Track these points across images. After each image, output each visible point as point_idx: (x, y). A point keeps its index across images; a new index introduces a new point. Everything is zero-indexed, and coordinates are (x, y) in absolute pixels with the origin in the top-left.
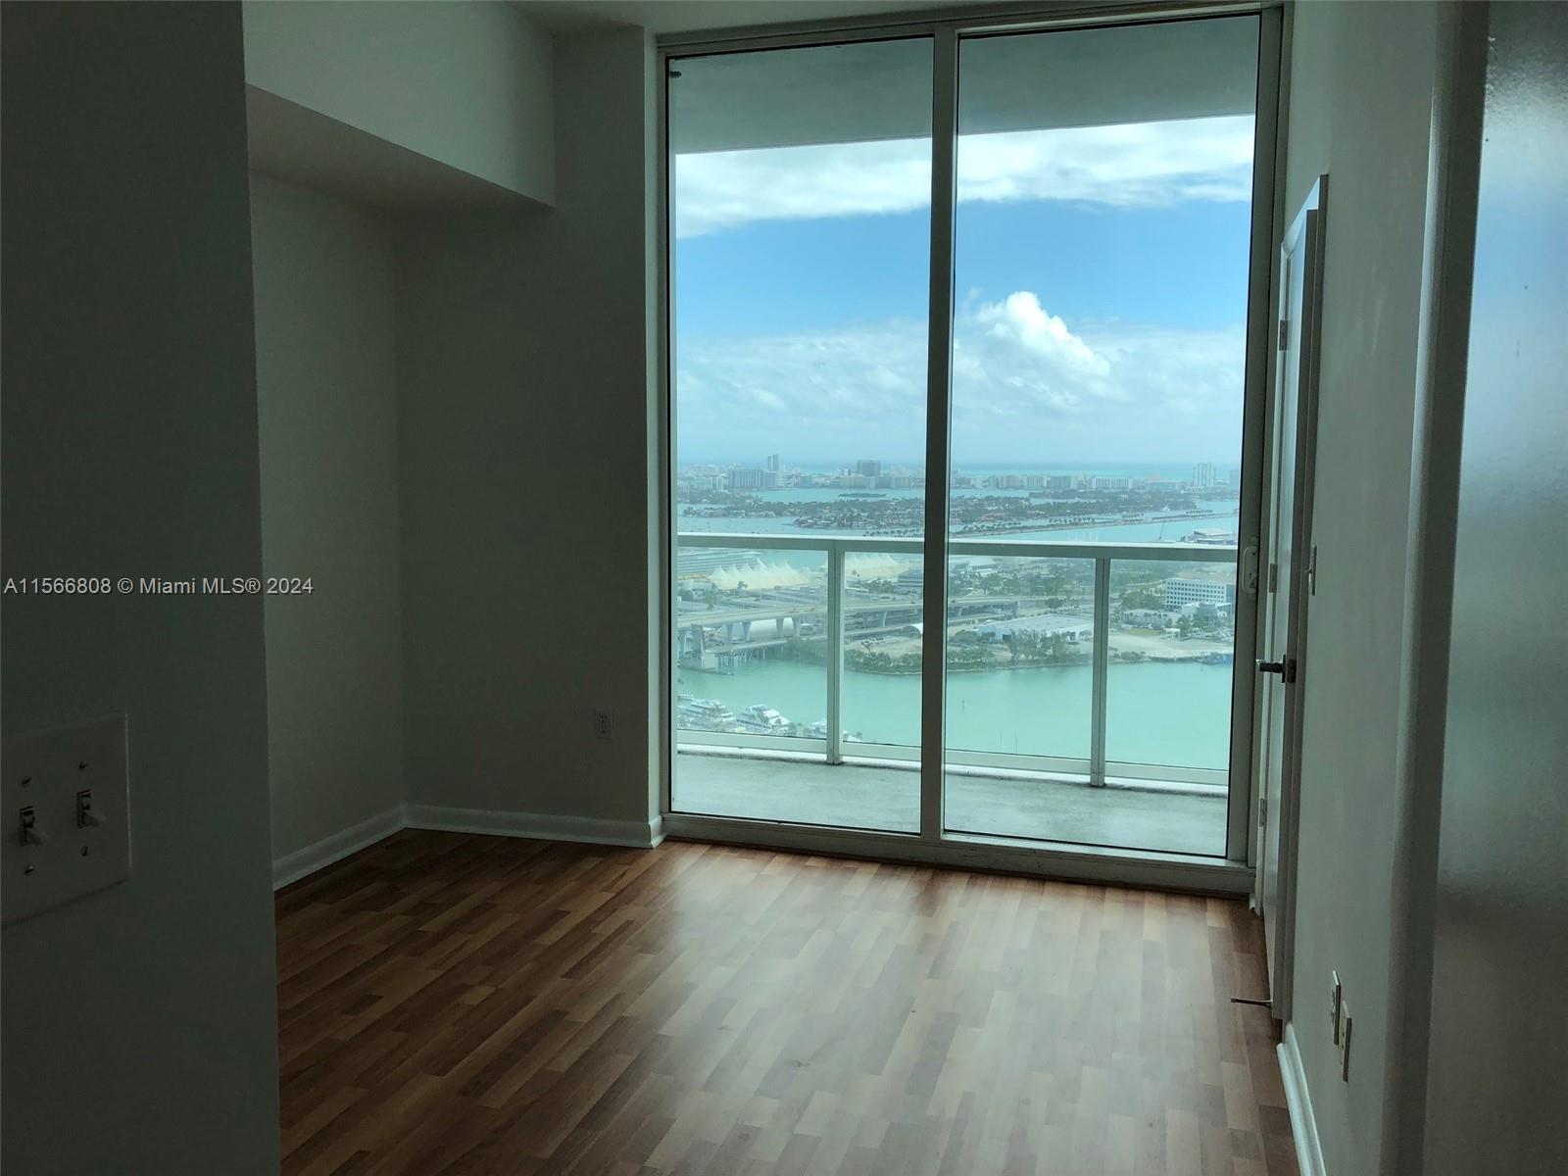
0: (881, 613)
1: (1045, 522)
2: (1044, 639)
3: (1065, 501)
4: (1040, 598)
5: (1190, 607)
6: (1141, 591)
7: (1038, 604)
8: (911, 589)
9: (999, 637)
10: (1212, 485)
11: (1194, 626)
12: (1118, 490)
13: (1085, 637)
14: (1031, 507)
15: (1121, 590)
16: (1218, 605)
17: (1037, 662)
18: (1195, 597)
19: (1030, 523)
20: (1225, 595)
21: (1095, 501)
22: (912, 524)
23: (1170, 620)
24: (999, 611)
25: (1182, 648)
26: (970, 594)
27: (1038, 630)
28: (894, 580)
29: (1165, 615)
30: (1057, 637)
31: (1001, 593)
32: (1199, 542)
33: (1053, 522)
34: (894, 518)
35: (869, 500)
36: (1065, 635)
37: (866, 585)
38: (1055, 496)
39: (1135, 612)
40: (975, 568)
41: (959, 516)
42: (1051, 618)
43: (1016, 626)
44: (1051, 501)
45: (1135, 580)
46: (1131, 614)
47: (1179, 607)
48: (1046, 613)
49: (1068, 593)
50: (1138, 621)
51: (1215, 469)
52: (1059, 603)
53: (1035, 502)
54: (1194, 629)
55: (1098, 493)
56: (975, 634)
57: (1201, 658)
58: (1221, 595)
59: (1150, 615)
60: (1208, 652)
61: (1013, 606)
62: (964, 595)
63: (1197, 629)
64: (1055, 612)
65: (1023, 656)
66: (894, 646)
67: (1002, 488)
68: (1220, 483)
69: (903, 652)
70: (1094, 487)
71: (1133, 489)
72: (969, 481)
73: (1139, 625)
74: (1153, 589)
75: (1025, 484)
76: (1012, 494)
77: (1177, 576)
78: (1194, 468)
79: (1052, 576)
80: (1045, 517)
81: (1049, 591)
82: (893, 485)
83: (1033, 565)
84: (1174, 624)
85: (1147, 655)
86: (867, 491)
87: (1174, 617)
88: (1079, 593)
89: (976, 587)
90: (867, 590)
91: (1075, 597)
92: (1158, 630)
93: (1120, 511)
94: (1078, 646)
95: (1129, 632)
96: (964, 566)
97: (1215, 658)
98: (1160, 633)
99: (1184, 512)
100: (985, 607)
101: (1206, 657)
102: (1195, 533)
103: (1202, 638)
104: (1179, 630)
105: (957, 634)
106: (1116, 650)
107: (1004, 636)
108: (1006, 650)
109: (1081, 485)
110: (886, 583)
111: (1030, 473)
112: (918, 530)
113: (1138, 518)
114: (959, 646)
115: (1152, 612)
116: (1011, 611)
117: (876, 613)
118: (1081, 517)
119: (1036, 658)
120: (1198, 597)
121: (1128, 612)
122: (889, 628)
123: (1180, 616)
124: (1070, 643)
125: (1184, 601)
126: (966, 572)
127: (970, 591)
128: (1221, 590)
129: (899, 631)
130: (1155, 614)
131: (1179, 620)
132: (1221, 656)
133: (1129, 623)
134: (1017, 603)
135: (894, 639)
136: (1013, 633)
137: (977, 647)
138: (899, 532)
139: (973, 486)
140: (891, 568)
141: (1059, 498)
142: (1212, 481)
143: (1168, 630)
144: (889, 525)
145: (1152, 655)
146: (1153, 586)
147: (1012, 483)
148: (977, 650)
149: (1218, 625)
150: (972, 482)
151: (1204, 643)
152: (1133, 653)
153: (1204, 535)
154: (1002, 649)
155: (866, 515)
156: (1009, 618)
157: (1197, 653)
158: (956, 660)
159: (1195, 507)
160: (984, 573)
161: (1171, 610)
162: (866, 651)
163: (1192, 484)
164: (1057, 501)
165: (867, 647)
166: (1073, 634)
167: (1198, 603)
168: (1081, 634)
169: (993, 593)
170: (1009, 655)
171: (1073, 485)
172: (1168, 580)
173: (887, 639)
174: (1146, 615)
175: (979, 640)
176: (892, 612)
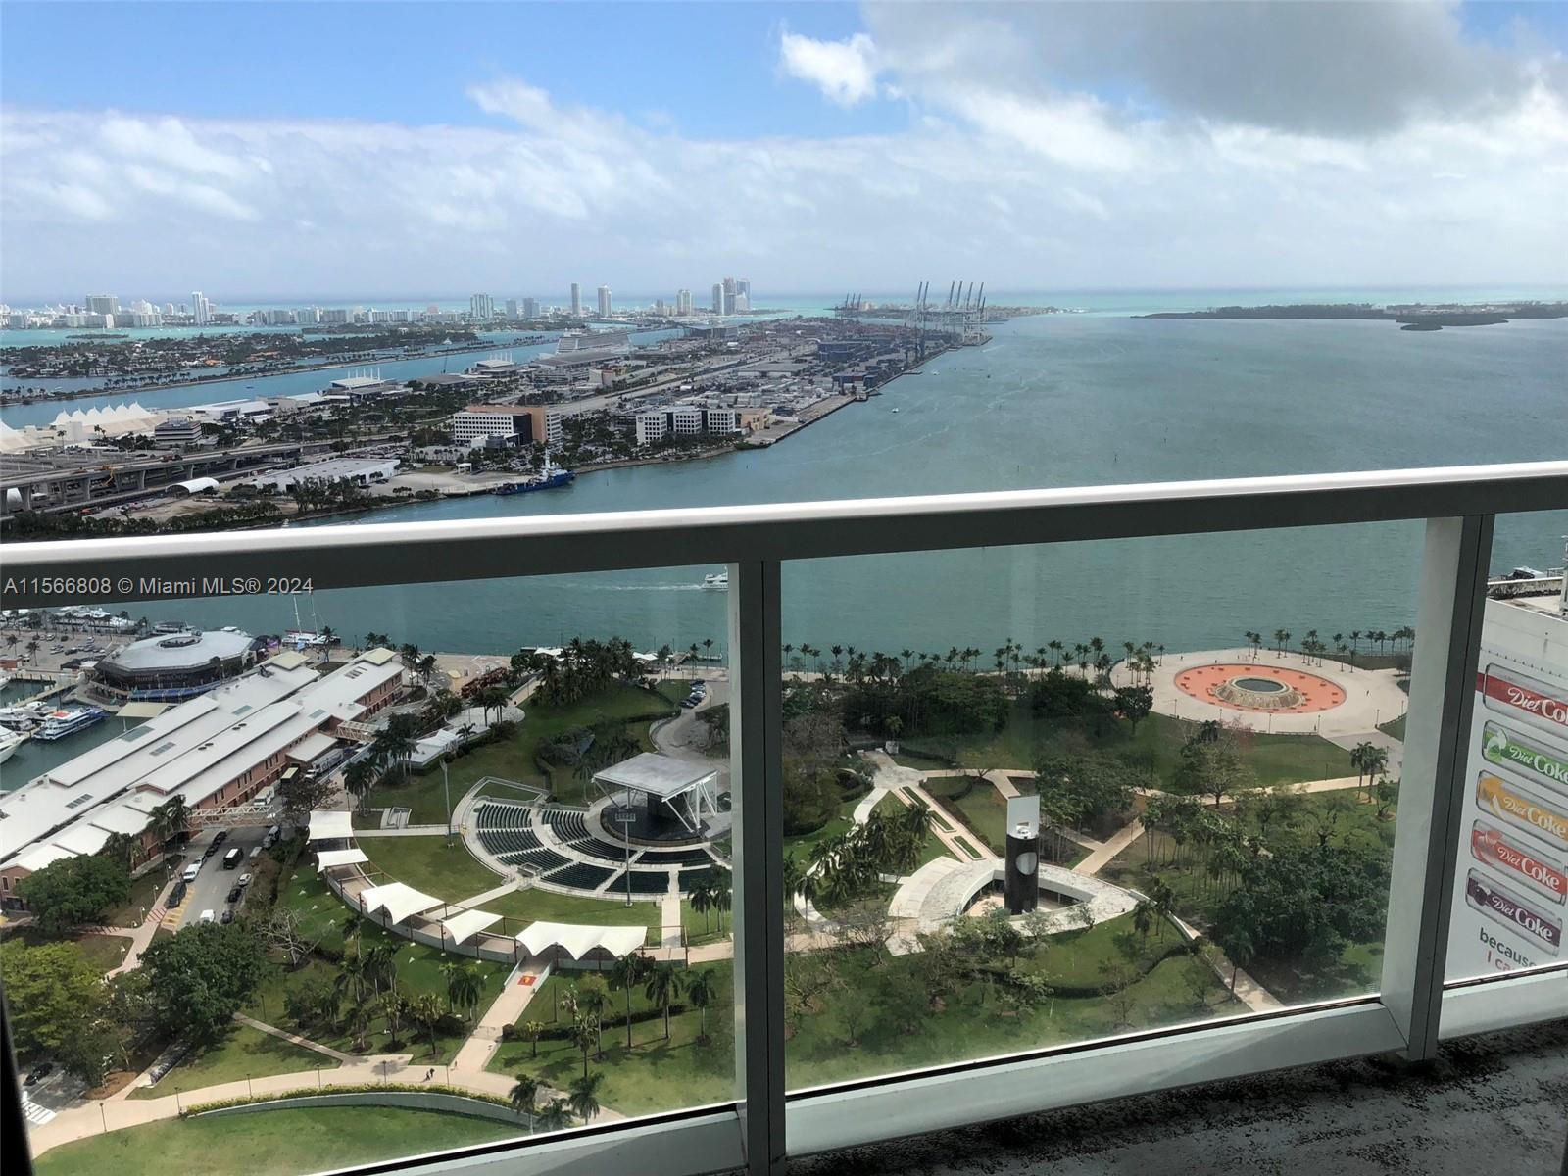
0: (138, 473)
1: (322, 360)
2: (332, 485)
3: (342, 336)
4: (325, 442)
5: (479, 441)
6: (430, 427)
7: (323, 449)
8: (174, 443)
9: (282, 488)
10: (491, 316)
11: (485, 459)
12: (397, 324)
13: (375, 479)
14: (304, 344)
15: (409, 429)
16: (506, 436)
17: (328, 510)
18: (483, 430)
19: (305, 361)
20: (512, 426)
21: (373, 336)
22: (167, 368)
23: (461, 454)
24: (279, 460)
25: (474, 482)
26: (244, 444)
27: (325, 476)
28: (150, 434)
29: (456, 450)
30: (344, 481)
31: (280, 440)
32: (483, 374)
33: (330, 360)
34: (144, 363)
35: (108, 342)
36: (354, 479)
37: (115, 442)
38: (329, 333)
39: (424, 449)
40: (247, 414)
41: (223, 356)
42: (339, 463)
43: (300, 475)
44: (327, 337)
45: (422, 417)
46: (422, 452)
47: (469, 441)
48: (331, 458)
49: (354, 434)
50: (429, 458)
51: (492, 299)
52: (346, 446)
53: (309, 338)
54: (485, 462)
55: (376, 327)
56: (254, 486)
57: (494, 490)
58: (508, 426)
59: (440, 451)
60: (501, 483)
61: (295, 453)
62: (238, 445)
63: (488, 461)
64: (341, 456)
65: (311, 506)
66: (160, 509)
67: (270, 325)
68: (497, 313)
69: (172, 515)
70: (371, 320)
71: (412, 322)
72: (231, 316)
73: (431, 462)
74: (442, 425)
75: (296, 319)
76: (282, 330)
77: (465, 410)
78: (472, 299)
79: (334, 418)
80: (321, 353)
81: (334, 434)
82: (136, 323)
83: (313, 408)
84: (465, 458)
85: (441, 492)
86: (104, 332)
87: (465, 451)
88: (365, 434)
89: (251, 435)
90: (117, 448)
91: (363, 439)
92: (450, 466)
93: (402, 345)
94: (370, 490)
95: (420, 471)
96: (234, 413)
97: (508, 488)
98: (452, 469)
99: (465, 345)
100: (264, 456)
101: (499, 489)
102: (478, 365)
103: (494, 470)
104: (470, 464)
105: (234, 488)
106: (410, 490)
107: (288, 486)
108: (291, 501)
109: (357, 318)
110: (140, 438)
111: (300, 308)
112: (175, 375)
113: (420, 352)
114: (237, 502)
115: (443, 448)
116: (293, 459)
117: (131, 474)
118: (361, 353)
119: (325, 506)
120: (487, 430)
121: (418, 450)
122: (150, 490)
123: (471, 450)
124: (360, 487)
125: (473, 435)
126: (238, 420)
127: (245, 440)
128: (507, 421)
129: (163, 491)
130: (446, 450)
131: (470, 454)
132: (513, 486)
133: (420, 461)
134: (299, 450)
135: (157, 501)
136: (298, 482)
137: (259, 501)
138: (151, 378)
139: (237, 323)
140: (145, 421)
141: (335, 333)
142: (491, 312)
143: (460, 465)
144: (137, 370)
145: (446, 492)
146: (441, 422)
147: (281, 319)
148: (259, 505)
149: (509, 455)
150: (235, 319)
151: (495, 474)
152: (427, 491)
153: (487, 367)
154: (287, 500)
155: (105, 359)
156: (292, 466)
157: (490, 485)
158: (236, 518)
159: (476, 338)
160: (259, 420)
161: (461, 445)
162: (123, 519)
163: (471, 315)
164: (333, 336)
165: (123, 513)
166: (363, 477)
167: (487, 435)
168: (372, 476)
169: (271, 441)
170: (295, 506)
171: (350, 320)
172: (455, 415)
173: (149, 503)
174: (436, 452)
175: (261, 492)
176: (150, 471)
